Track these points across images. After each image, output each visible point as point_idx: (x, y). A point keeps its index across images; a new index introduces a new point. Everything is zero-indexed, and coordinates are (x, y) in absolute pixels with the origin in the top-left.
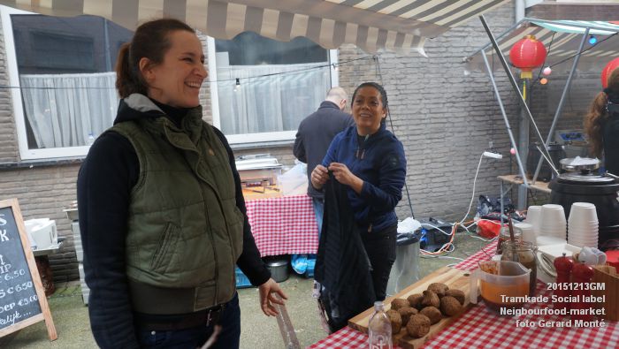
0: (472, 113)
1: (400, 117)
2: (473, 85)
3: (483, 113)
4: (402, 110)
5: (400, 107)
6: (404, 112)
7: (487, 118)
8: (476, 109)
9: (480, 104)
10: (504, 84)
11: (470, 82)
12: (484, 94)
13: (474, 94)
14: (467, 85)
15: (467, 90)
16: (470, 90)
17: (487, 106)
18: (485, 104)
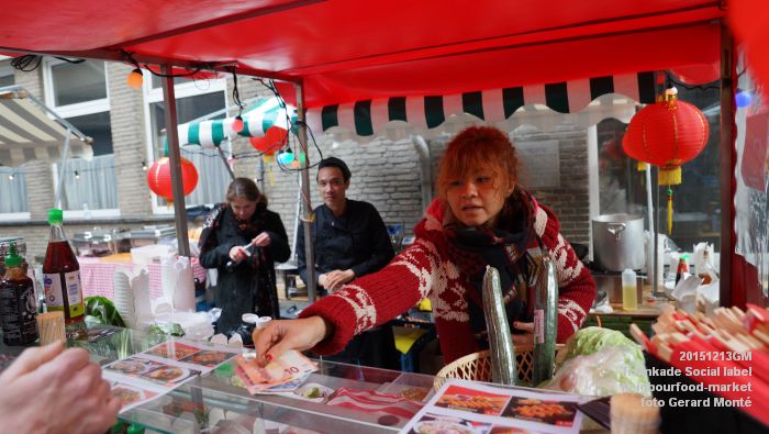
0: (366, 190)
1: (286, 195)
2: (365, 156)
3: (380, 190)
4: (288, 186)
5: (284, 184)
6: (291, 189)
7: (386, 196)
8: (370, 185)
9: (375, 179)
10: (407, 153)
11: (361, 153)
12: (380, 167)
13: (367, 167)
14: (358, 157)
15: (358, 163)
16: (362, 162)
17: (384, 181)
18: (381, 179)
